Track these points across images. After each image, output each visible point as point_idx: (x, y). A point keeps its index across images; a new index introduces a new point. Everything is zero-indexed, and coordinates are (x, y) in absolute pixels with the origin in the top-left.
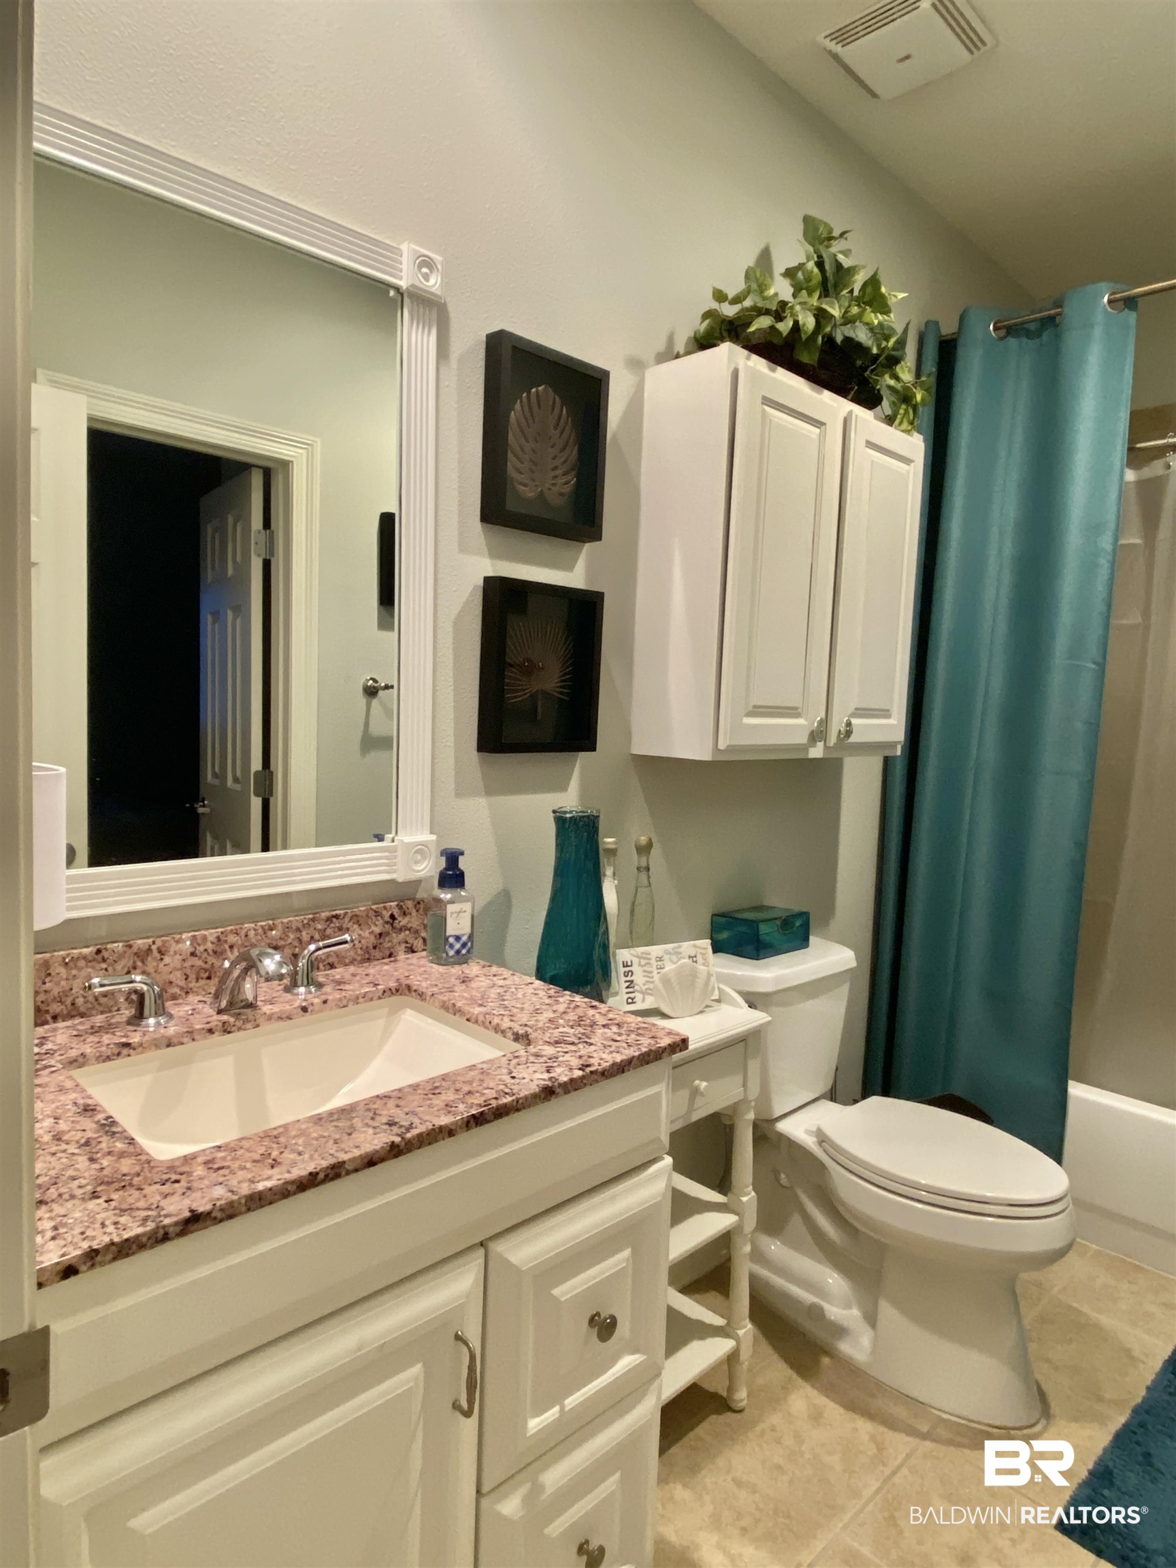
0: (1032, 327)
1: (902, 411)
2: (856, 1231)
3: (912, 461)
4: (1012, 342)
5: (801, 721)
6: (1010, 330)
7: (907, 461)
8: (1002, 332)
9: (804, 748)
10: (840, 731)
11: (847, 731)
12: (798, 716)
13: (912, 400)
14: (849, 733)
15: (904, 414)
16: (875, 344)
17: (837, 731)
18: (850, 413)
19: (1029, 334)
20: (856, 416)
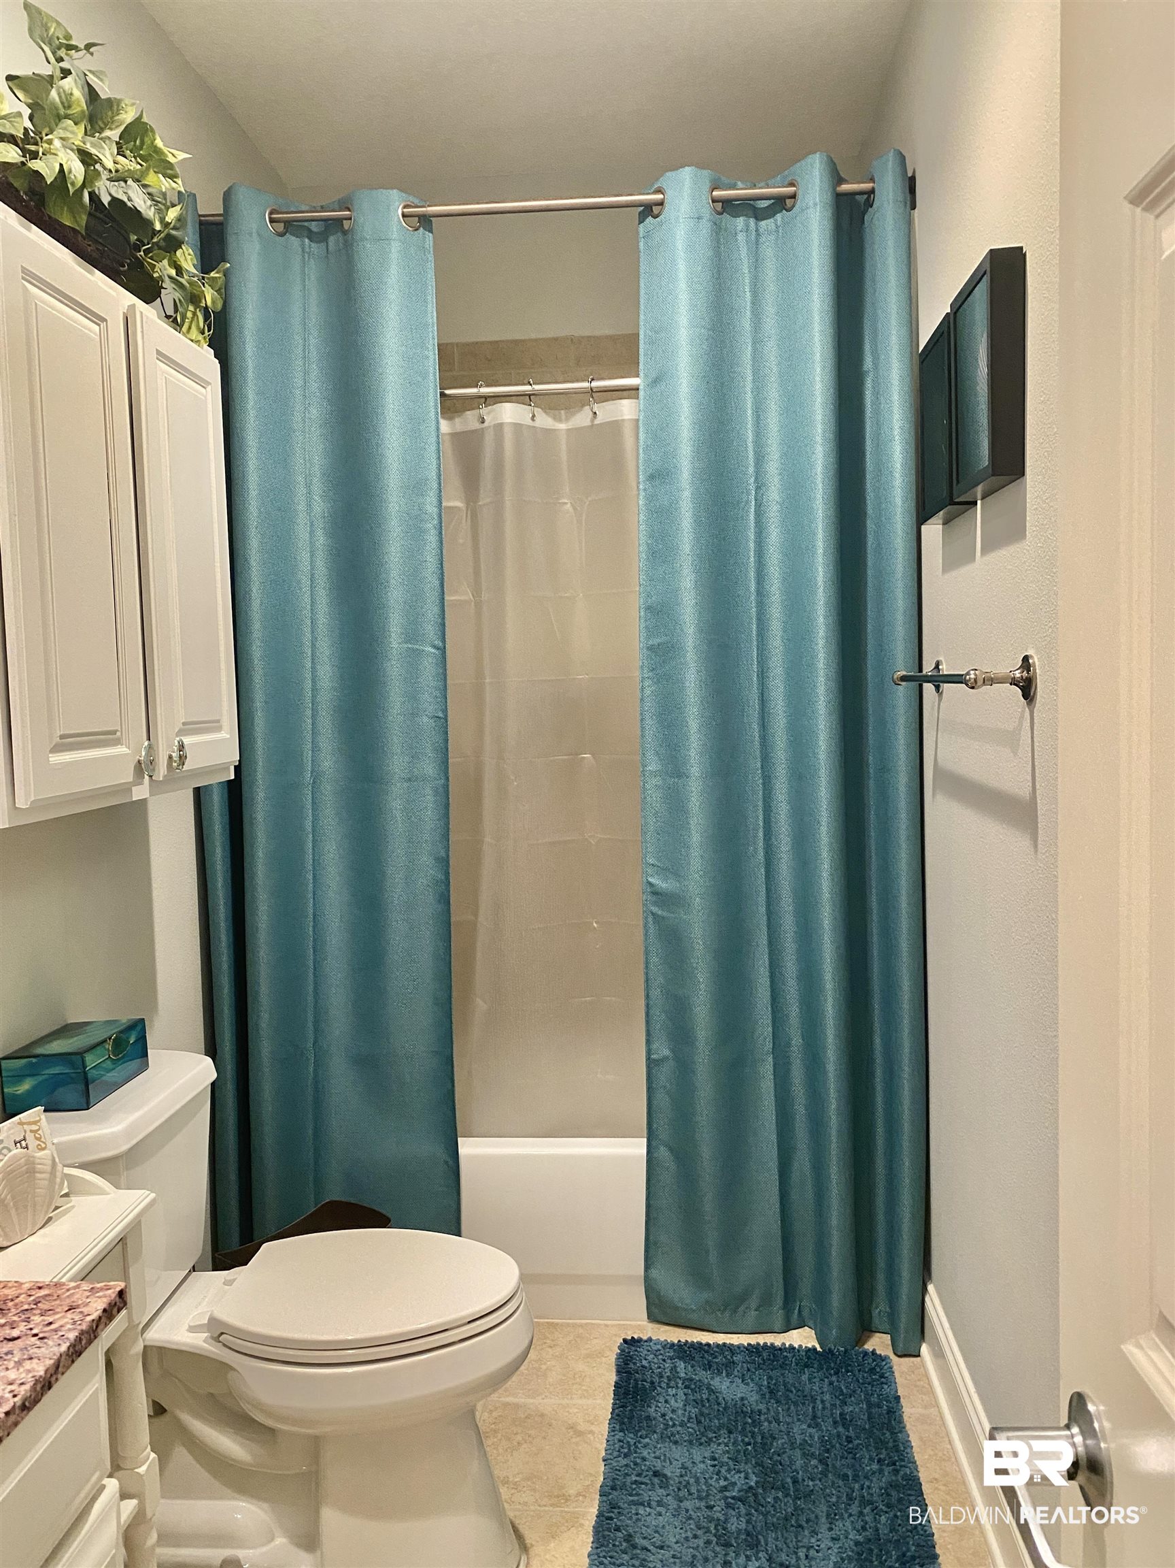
0: (314, 227)
1: (189, 315)
2: (272, 1431)
3: (209, 383)
4: (294, 241)
5: (121, 750)
6: (290, 227)
7: (203, 383)
8: (280, 227)
9: (126, 789)
10: (170, 757)
11: (180, 757)
12: (117, 742)
13: (200, 302)
14: (182, 759)
15: (193, 318)
16: (157, 216)
17: (166, 758)
18: (133, 307)
19: (311, 236)
20: (141, 313)
